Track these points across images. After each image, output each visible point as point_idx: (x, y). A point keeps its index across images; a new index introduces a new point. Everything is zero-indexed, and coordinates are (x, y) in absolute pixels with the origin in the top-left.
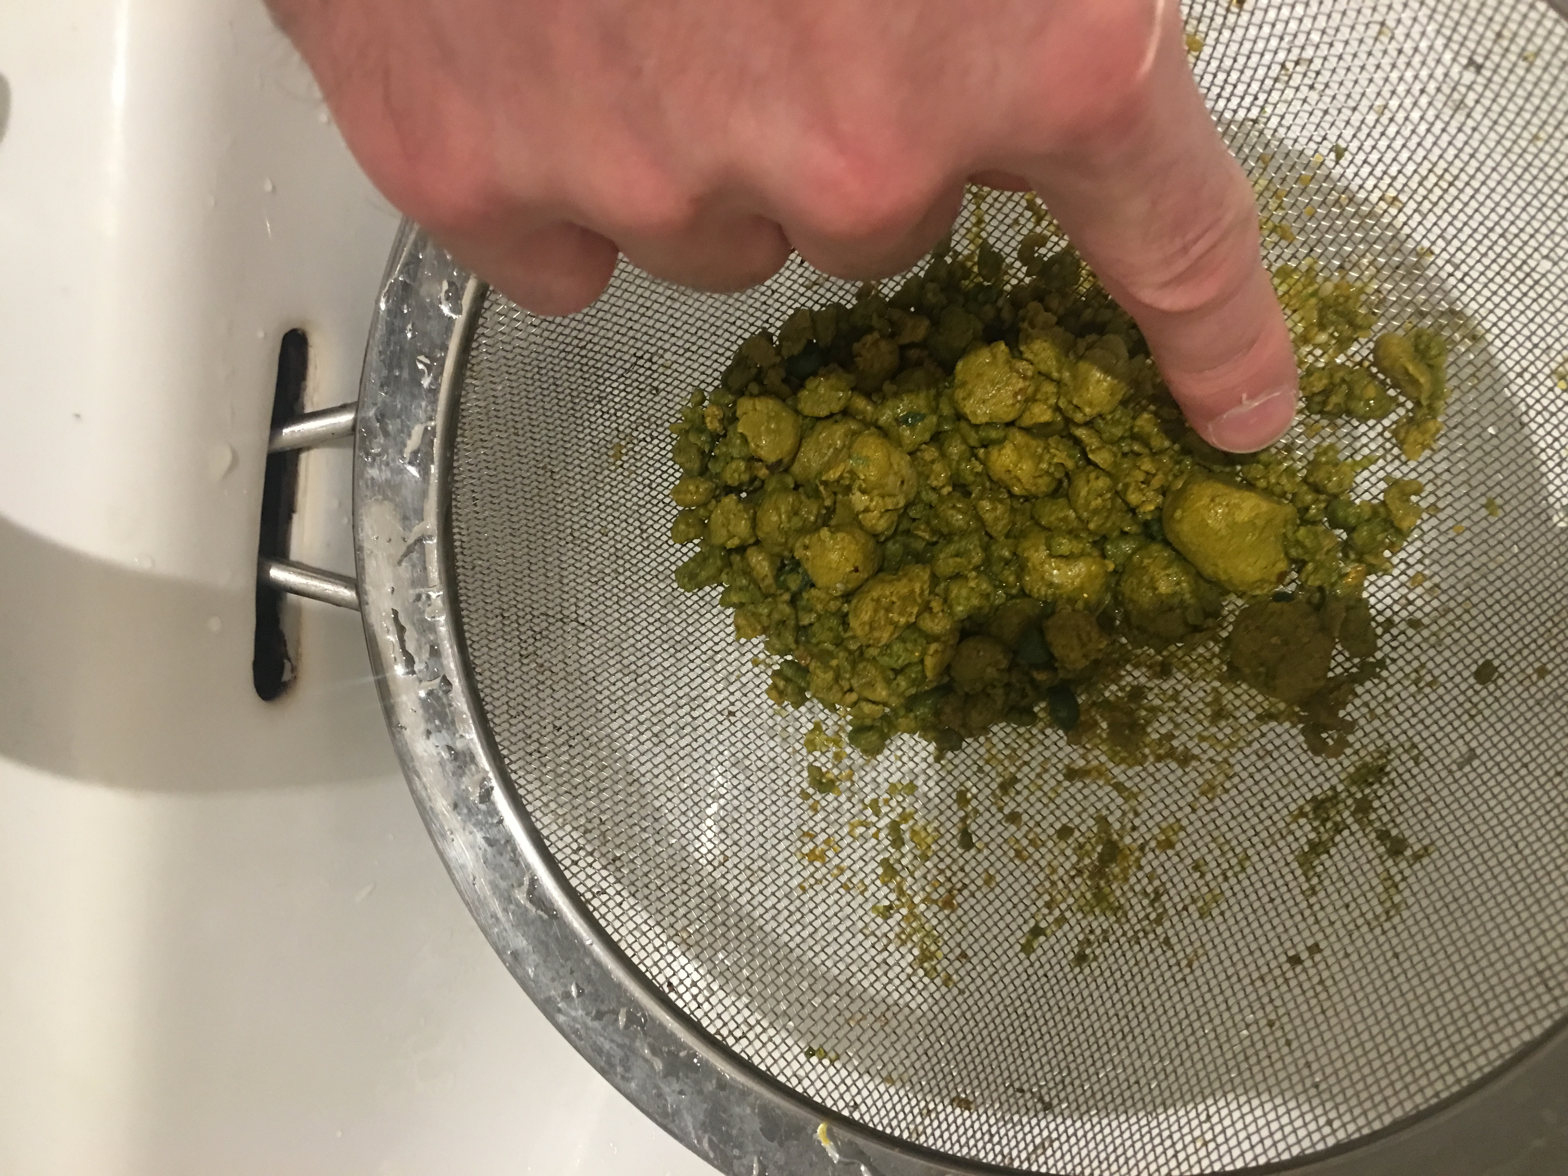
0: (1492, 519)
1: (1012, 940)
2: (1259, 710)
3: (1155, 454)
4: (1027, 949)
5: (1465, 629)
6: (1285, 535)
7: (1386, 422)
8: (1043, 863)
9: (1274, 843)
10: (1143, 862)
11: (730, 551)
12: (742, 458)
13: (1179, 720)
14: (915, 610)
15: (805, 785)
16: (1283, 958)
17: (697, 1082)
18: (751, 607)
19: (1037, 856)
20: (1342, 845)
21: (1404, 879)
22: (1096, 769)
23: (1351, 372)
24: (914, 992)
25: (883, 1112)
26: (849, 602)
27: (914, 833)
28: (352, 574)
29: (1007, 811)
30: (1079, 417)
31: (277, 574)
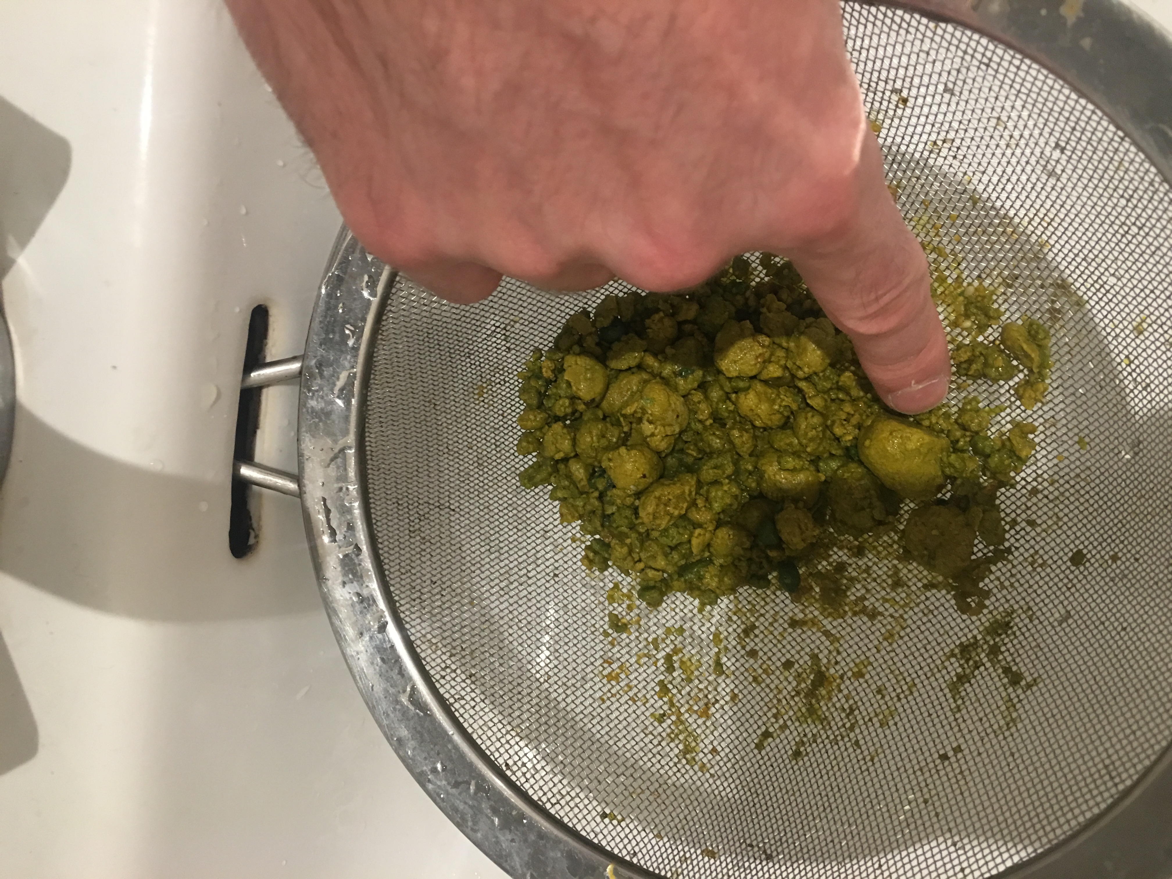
0: (1083, 452)
1: (749, 740)
2: (925, 581)
3: (854, 401)
4: (759, 747)
5: (1065, 528)
6: (941, 459)
7: (1011, 383)
8: (772, 686)
9: (933, 675)
10: (842, 687)
11: (557, 462)
12: (567, 397)
13: (870, 587)
14: (685, 505)
15: (606, 627)
16: (936, 756)
17: (524, 834)
18: (571, 500)
19: (768, 681)
20: (979, 677)
21: (1020, 701)
22: (812, 620)
23: (987, 347)
24: (679, 775)
25: (654, 859)
26: (639, 498)
27: (682, 662)
28: (295, 471)
29: (748, 648)
30: (800, 374)
31: (246, 471)
